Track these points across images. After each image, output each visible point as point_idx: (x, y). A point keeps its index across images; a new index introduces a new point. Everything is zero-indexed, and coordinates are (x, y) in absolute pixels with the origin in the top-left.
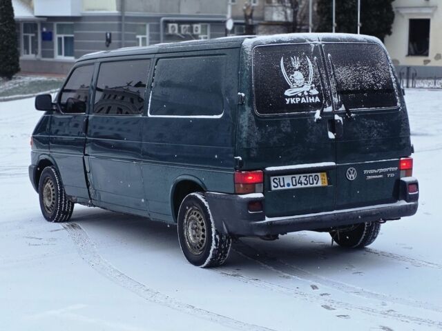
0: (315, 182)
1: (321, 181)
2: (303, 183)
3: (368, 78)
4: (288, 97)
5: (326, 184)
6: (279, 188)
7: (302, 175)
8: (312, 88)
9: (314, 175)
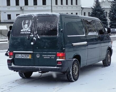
0: (27, 57)
1: (29, 57)
2: (24, 57)
3: (48, 26)
4: (21, 32)
5: (31, 58)
6: (17, 57)
7: (24, 55)
8: (29, 29)
9: (27, 55)
